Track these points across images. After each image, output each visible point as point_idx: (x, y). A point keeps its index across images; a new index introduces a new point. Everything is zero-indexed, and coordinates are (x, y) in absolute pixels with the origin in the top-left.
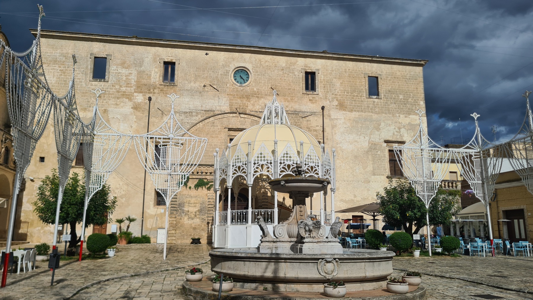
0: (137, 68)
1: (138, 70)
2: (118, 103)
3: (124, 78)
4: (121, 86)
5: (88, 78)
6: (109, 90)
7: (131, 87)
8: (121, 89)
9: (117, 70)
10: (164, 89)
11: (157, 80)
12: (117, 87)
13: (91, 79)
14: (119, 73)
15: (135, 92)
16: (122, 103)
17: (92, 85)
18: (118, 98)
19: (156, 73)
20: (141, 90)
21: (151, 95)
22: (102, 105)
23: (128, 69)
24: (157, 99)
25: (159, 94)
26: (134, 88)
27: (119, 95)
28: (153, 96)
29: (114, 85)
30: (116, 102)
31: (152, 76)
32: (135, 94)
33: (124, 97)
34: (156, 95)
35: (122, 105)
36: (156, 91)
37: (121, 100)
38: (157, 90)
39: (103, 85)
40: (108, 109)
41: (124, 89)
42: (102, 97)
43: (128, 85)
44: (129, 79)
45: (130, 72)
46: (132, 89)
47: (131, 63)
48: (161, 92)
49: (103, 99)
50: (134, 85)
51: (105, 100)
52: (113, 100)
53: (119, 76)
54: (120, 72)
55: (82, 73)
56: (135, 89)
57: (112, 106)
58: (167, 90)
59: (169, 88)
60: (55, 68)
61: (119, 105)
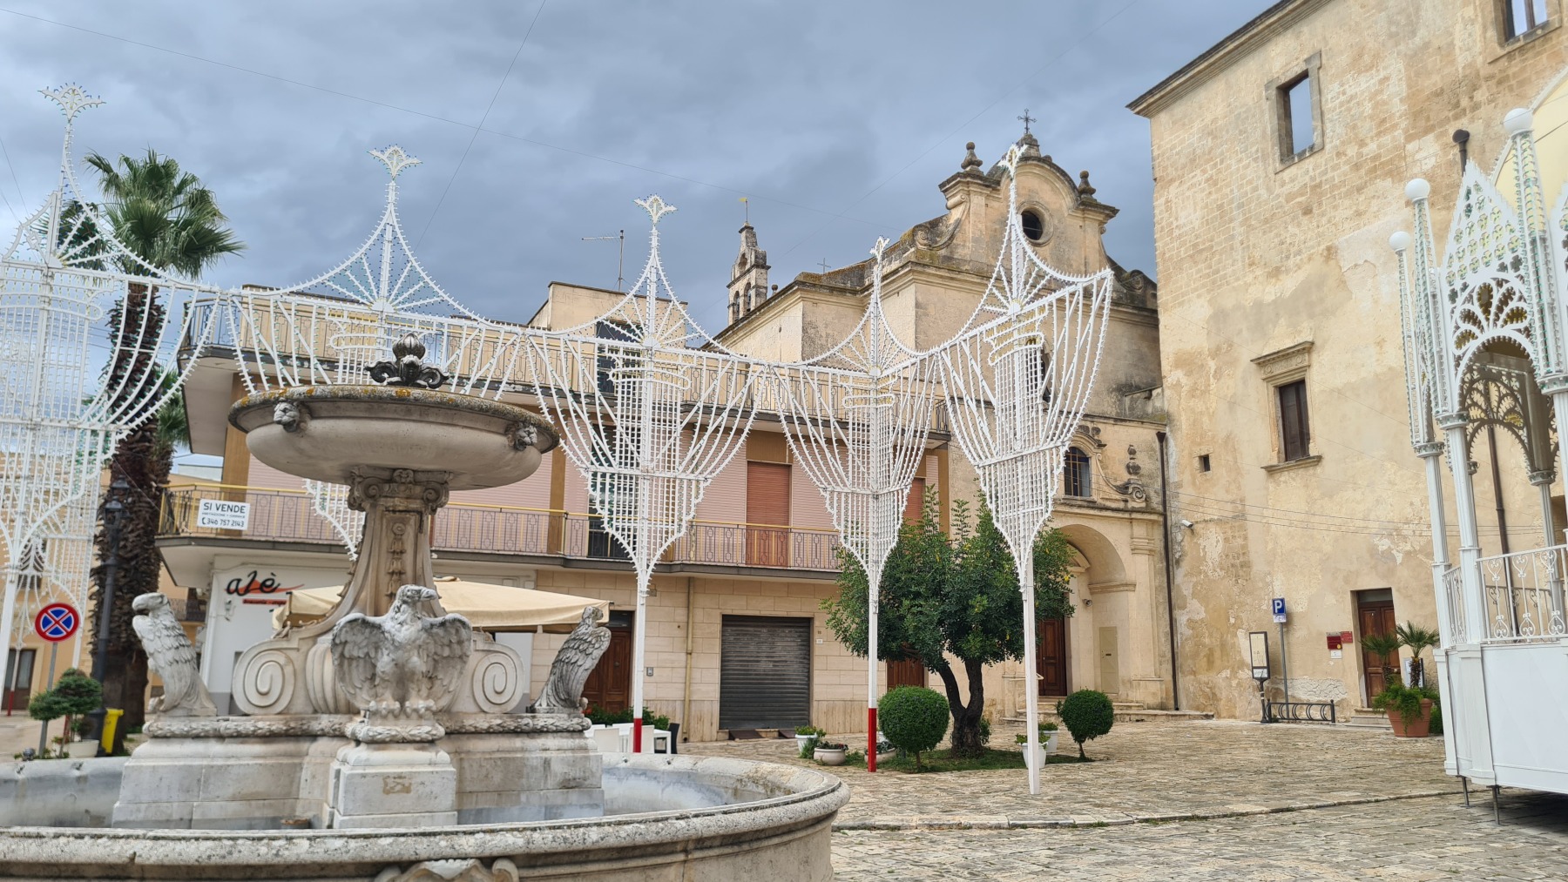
0: (1402, 47)
1: (1405, 55)
2: (1362, 208)
3: (1368, 108)
4: (1362, 144)
5: (1271, 168)
6: (1330, 175)
7: (1395, 127)
8: (1365, 150)
9: (1344, 93)
10: (1510, 72)
11: (1478, 47)
12: (1352, 151)
13: (1278, 166)
14: (1352, 98)
15: (1410, 138)
16: (1374, 202)
17: (1283, 184)
18: (1359, 189)
19: (1469, 27)
20: (1428, 119)
21: (1463, 124)
22: (1319, 235)
23: (1374, 71)
24: (1488, 125)
25: (1492, 101)
26: (1403, 125)
27: (1360, 178)
28: (1472, 120)
29: (1341, 150)
30: (1354, 208)
31: (1458, 43)
32: (1410, 147)
33: (1376, 178)
34: (1483, 112)
35: (1376, 209)
36: (1480, 96)
37: (1369, 191)
38: (1484, 87)
39: (1311, 169)
40: (1336, 243)
41: (1371, 148)
42: (1314, 211)
43: (1383, 124)
44: (1385, 103)
45: (1382, 74)
46: (1396, 134)
47: (1381, 39)
48: (1501, 88)
49: (1318, 215)
50: (1400, 117)
51: (1323, 215)
52: (1347, 202)
53: (1349, 110)
54: (1353, 92)
55: (1255, 160)
56: (1406, 131)
57: (1346, 226)
58: (1523, 70)
59: (1530, 54)
60: (1195, 180)
61: (1365, 212)
